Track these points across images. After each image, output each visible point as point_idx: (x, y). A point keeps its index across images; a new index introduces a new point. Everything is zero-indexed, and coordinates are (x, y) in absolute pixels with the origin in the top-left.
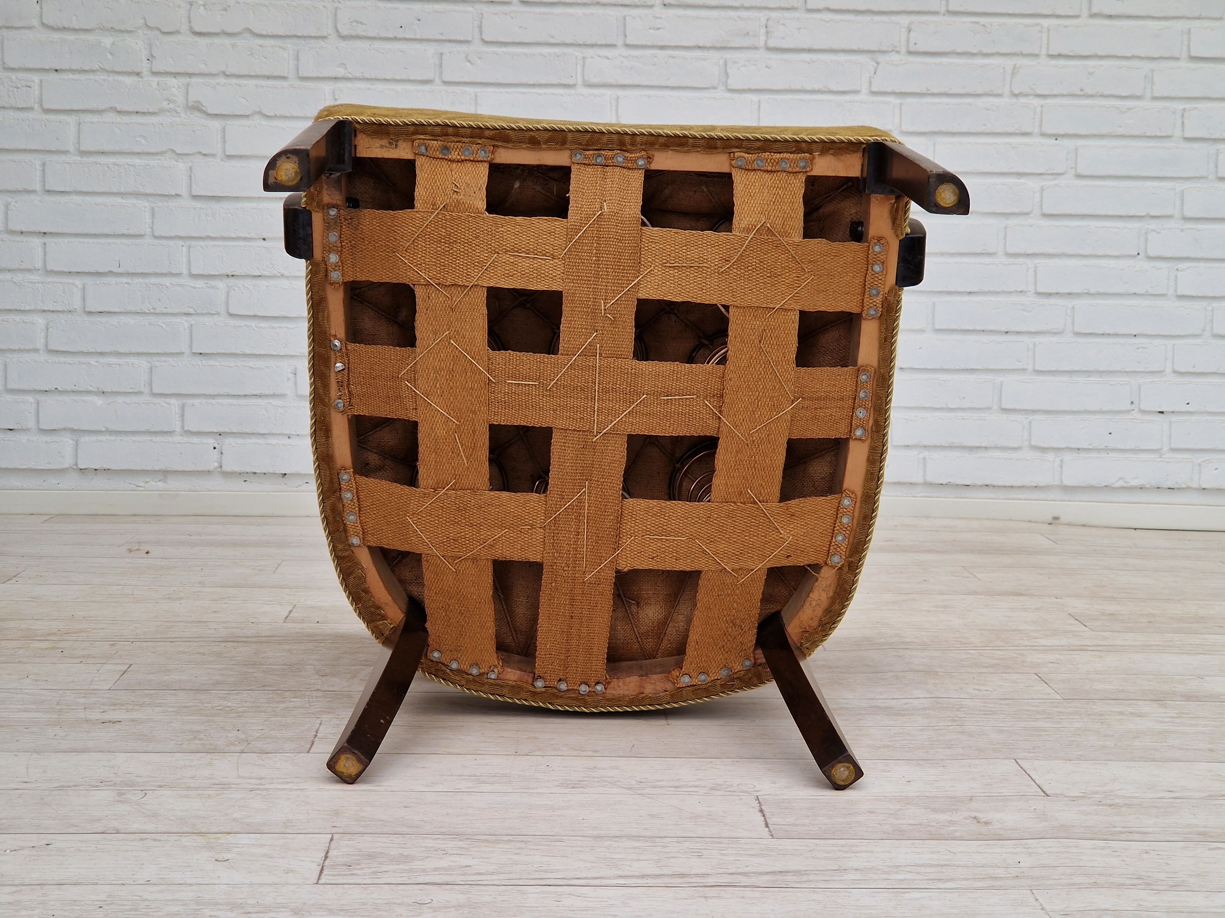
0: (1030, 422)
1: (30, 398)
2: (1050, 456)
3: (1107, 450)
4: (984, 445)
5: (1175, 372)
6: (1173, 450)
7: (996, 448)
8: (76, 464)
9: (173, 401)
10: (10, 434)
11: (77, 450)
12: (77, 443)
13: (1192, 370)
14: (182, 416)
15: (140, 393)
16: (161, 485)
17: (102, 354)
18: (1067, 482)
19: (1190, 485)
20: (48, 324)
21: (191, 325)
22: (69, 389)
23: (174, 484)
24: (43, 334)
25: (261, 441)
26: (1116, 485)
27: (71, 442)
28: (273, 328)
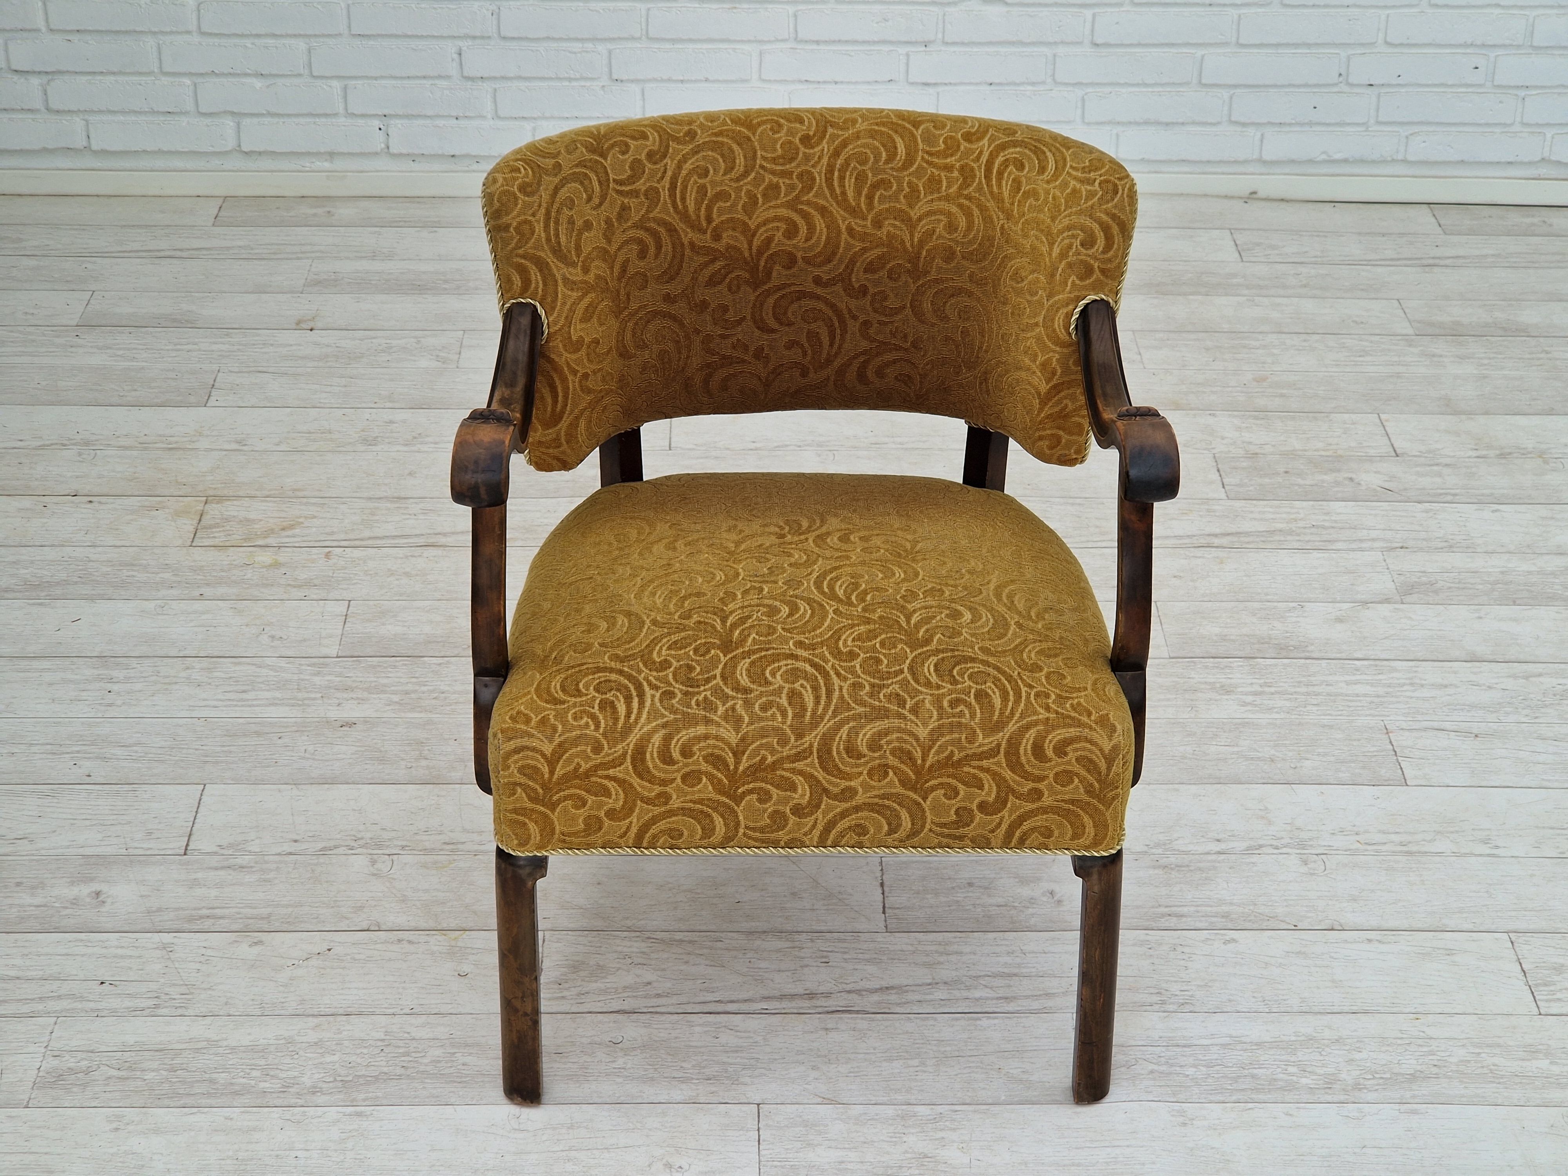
0: (1231, 98)
1: (187, 81)
2: (1251, 131)
3: (1311, 124)
4: (1180, 120)
5: (1387, 43)
6: (1379, 123)
7: (1194, 123)
8: (239, 146)
9: (335, 83)
10: (169, 118)
11: (239, 132)
12: (238, 124)
13: (1406, 42)
14: (345, 98)
15: (300, 75)
16: (327, 165)
17: (258, 36)
18: (1266, 157)
19: (1395, 157)
20: (199, 5)
21: (348, 5)
22: (225, 72)
23: (340, 164)
24: (194, 16)
25: (428, 122)
26: (1318, 159)
27: (232, 124)
28: (434, 8)
